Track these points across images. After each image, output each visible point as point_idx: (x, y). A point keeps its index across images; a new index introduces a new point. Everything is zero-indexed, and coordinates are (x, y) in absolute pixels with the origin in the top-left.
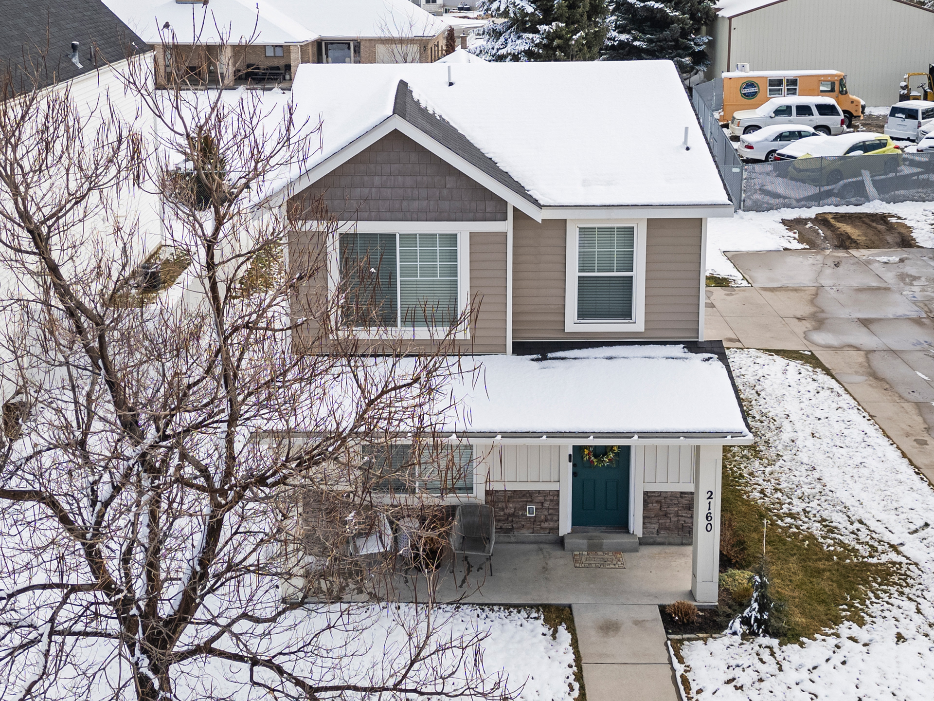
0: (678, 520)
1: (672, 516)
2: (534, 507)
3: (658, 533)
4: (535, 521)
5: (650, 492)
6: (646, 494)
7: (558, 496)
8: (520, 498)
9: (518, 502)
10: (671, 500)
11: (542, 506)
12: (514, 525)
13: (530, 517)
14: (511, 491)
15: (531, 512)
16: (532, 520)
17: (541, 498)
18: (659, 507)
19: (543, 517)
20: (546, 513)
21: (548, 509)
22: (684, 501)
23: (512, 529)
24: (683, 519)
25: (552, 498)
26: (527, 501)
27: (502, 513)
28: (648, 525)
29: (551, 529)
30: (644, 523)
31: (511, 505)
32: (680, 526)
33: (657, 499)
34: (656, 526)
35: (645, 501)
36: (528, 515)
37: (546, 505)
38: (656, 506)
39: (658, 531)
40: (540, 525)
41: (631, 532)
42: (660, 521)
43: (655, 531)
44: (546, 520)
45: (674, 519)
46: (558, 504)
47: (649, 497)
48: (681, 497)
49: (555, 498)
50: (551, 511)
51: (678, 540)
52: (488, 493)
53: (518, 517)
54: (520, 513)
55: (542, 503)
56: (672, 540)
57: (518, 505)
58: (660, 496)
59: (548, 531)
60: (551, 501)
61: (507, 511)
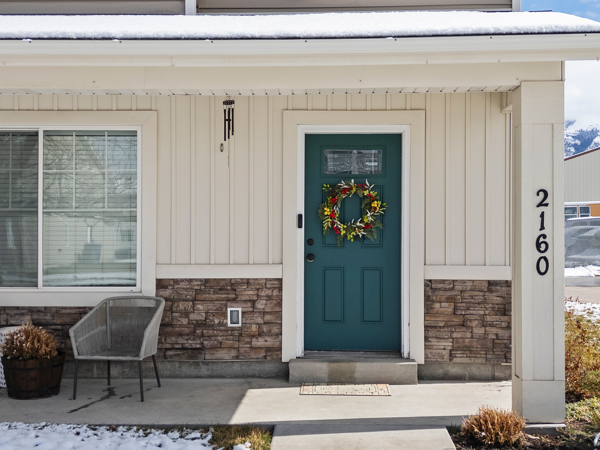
0: (486, 333)
1: (474, 323)
2: (240, 310)
3: (452, 356)
4: (241, 335)
5: (436, 281)
6: (429, 284)
7: (280, 289)
8: (215, 293)
9: (212, 301)
10: (472, 297)
11: (253, 306)
12: (205, 343)
13: (233, 329)
14: (201, 280)
15: (235, 320)
16: (236, 333)
17: (250, 293)
18: (450, 310)
19: (254, 328)
20: (260, 320)
21: (264, 313)
22: (494, 299)
23: (202, 349)
24: (494, 330)
25: (269, 292)
26: (229, 300)
27: (185, 321)
28: (434, 342)
29: (268, 350)
30: (426, 339)
31: (201, 307)
32: (490, 345)
33: (448, 294)
34: (448, 344)
35: (427, 298)
36: (229, 325)
37: (260, 305)
38: (447, 307)
39: (451, 355)
40: (250, 343)
41: (406, 355)
42: (455, 335)
43: (446, 353)
44: (260, 334)
45: (479, 331)
46: (280, 304)
47: (434, 290)
48: (490, 291)
49: (275, 293)
50: (268, 317)
51: (486, 371)
52: (161, 284)
53: (212, 326)
54: (216, 321)
55: (253, 302)
56: (475, 371)
57: (211, 307)
58: (452, 289)
59: (262, 354)
60: (269, 298)
61: (193, 317)
